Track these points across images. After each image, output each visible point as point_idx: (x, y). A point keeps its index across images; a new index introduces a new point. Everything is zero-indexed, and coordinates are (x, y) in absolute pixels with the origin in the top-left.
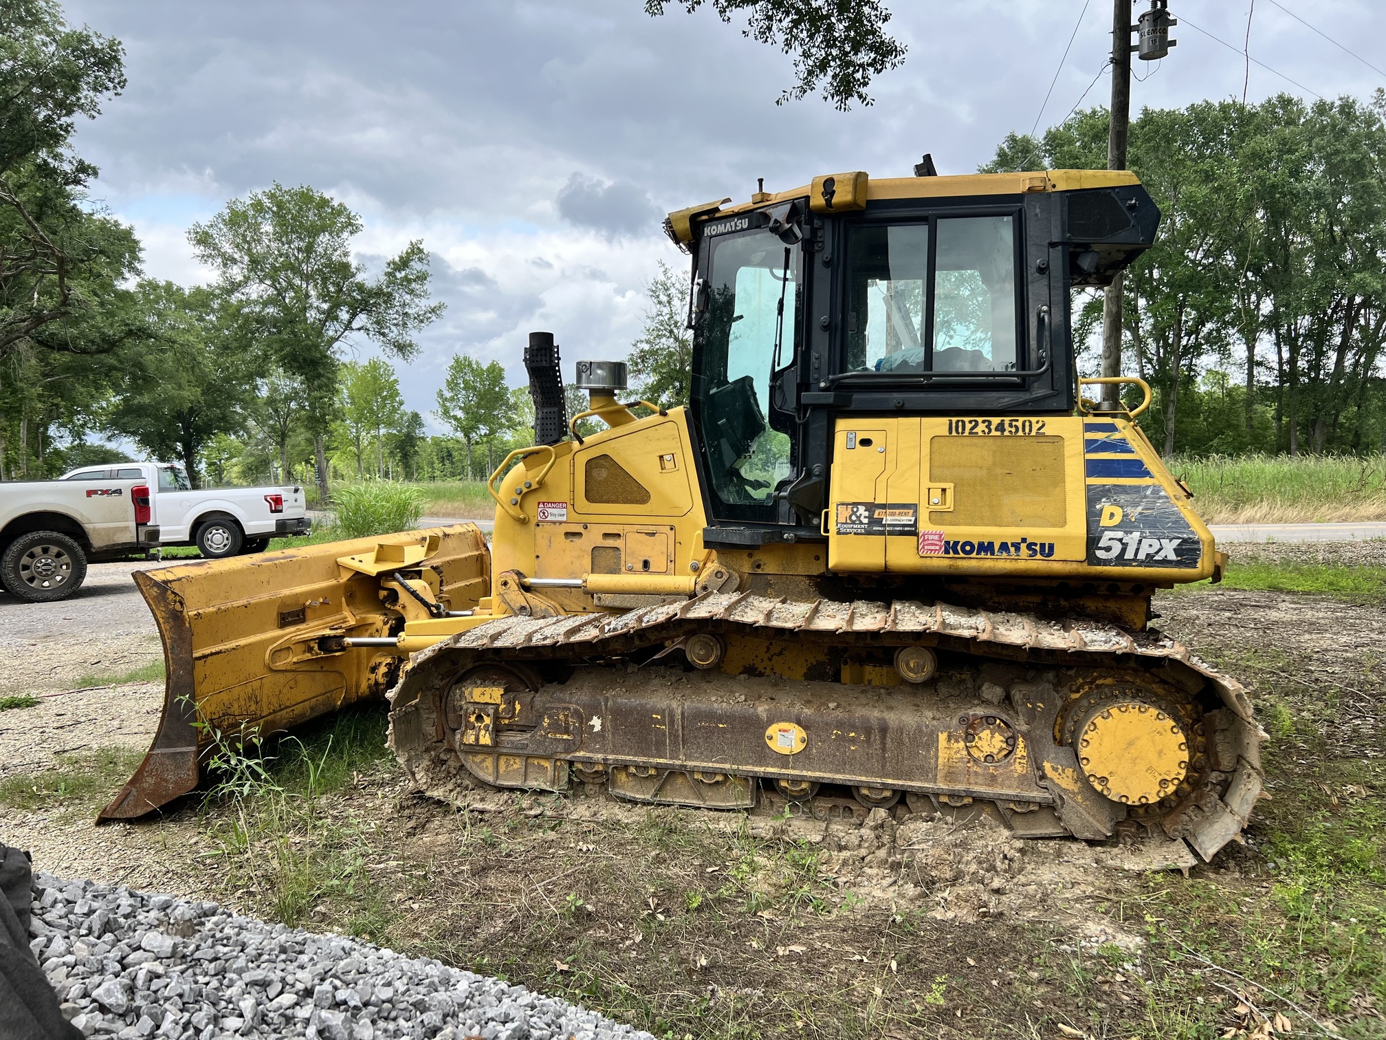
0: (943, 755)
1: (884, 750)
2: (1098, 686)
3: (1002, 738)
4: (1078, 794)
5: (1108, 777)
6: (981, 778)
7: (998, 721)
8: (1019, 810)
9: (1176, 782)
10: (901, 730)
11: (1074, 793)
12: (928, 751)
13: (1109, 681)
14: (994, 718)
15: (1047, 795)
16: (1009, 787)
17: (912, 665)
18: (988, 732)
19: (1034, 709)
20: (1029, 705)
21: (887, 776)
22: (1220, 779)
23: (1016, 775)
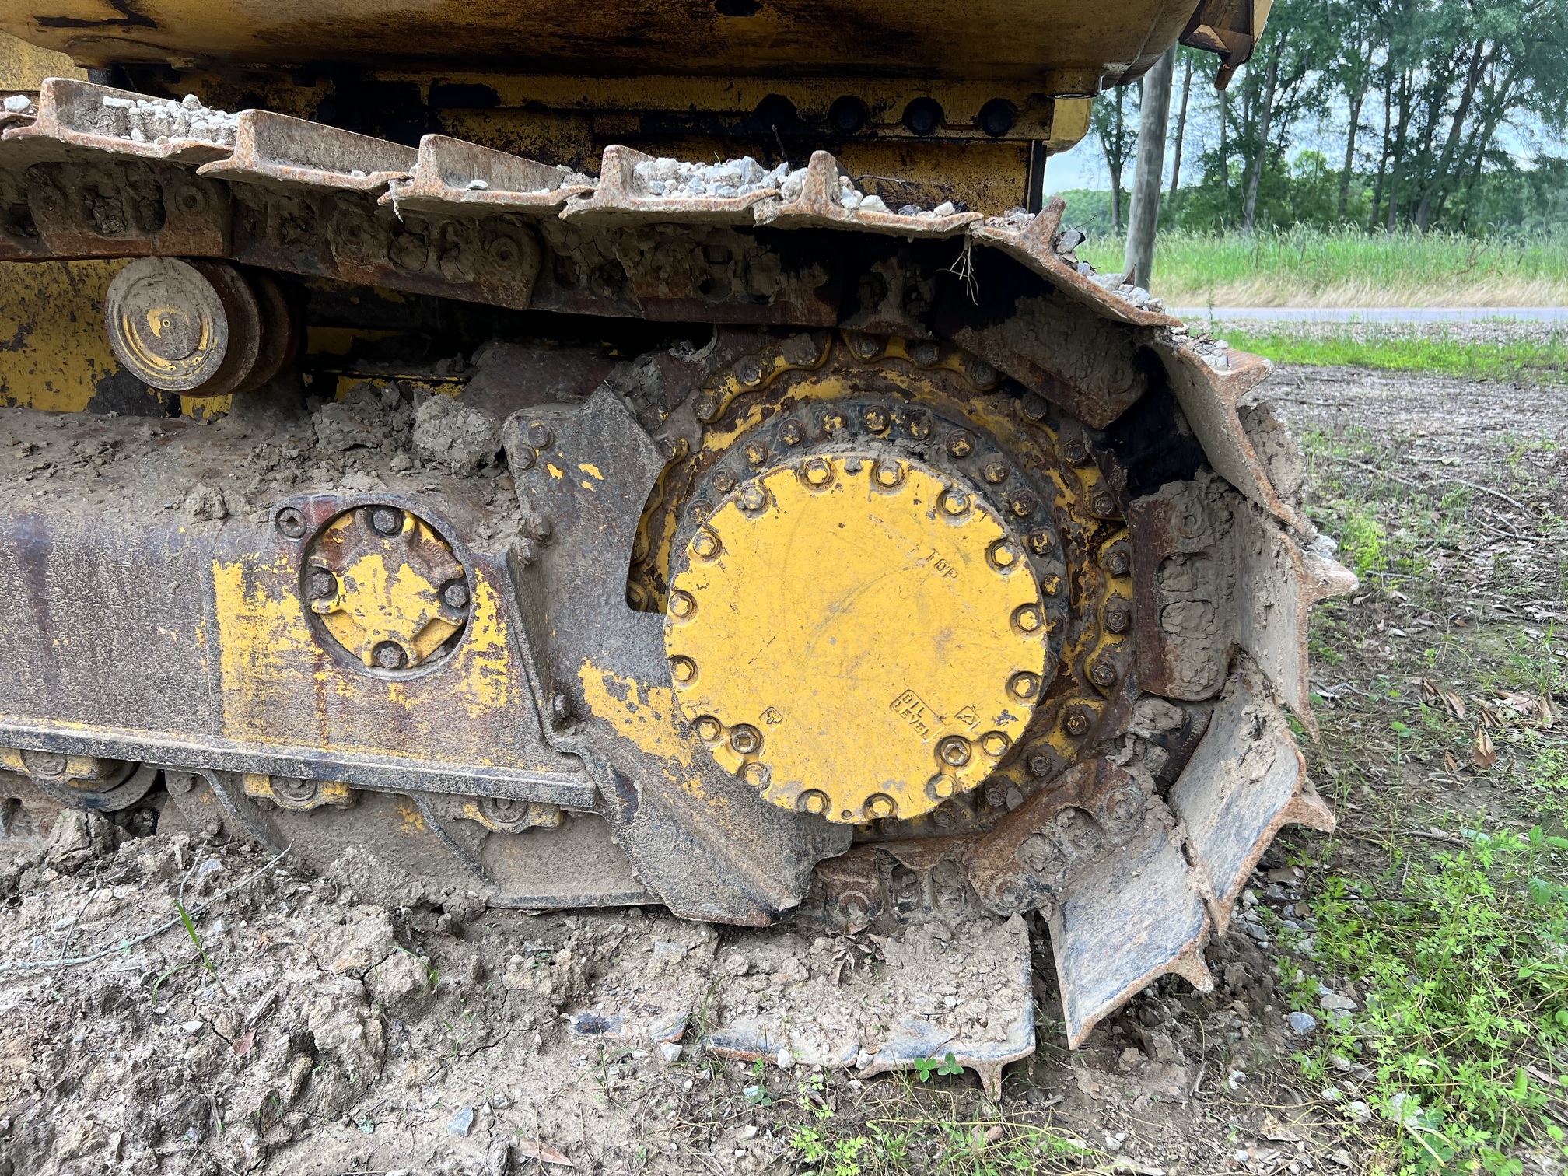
0: (233, 642)
1: (44, 622)
2: (790, 405)
3: (424, 585)
4: (692, 771)
5: (762, 726)
6: (362, 720)
7: (408, 524)
8: (496, 826)
9: (996, 746)
10: (88, 555)
11: (678, 770)
12: (186, 628)
13: (830, 387)
14: (398, 513)
15: (577, 780)
16: (456, 751)
17: (155, 327)
18: (375, 561)
19: (569, 484)
20: (555, 472)
21: (65, 711)
22: (1165, 723)
23: (474, 712)
